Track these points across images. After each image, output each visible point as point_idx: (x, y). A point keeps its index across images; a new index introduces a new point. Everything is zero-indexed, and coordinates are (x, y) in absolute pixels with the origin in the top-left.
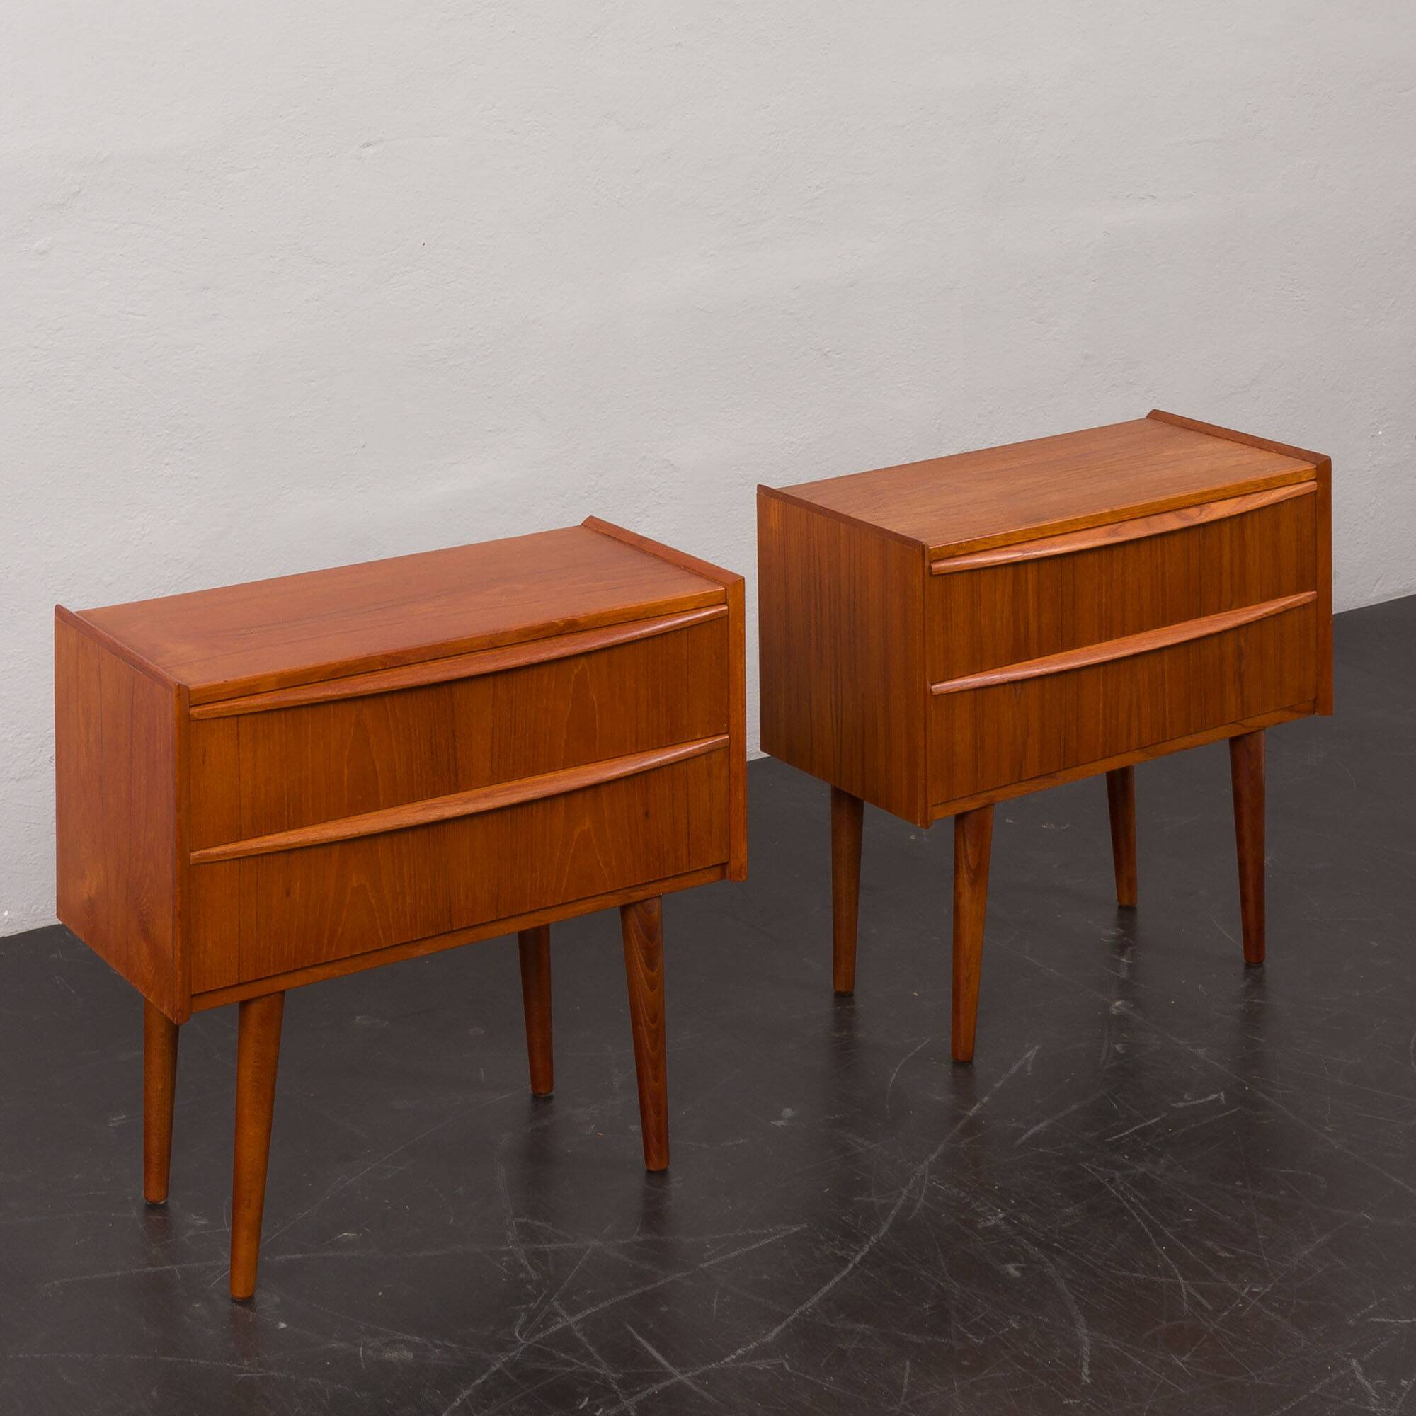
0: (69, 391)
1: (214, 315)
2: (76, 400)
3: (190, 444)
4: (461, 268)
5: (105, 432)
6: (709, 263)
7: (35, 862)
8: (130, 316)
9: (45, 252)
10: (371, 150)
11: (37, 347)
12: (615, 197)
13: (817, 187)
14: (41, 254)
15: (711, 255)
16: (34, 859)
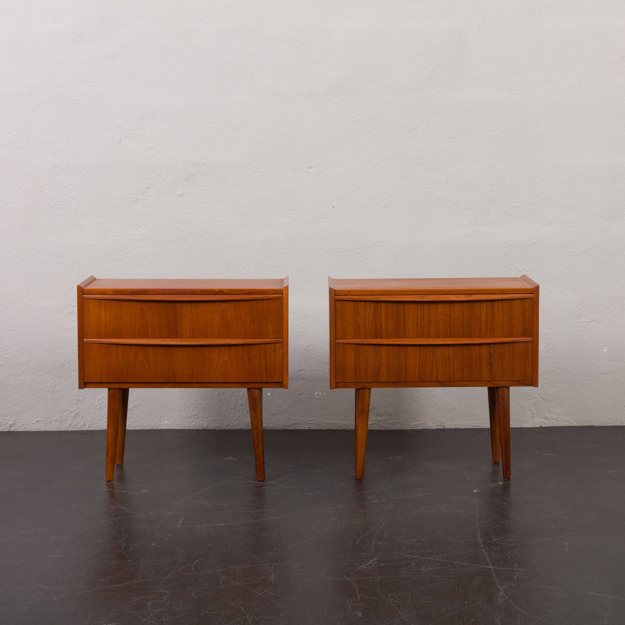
0: (191, 245)
1: (246, 225)
2: (193, 249)
3: (236, 270)
4: (349, 218)
5: (204, 262)
6: (464, 228)
7: (176, 407)
8: (213, 222)
9: (181, 195)
10: (312, 170)
11: (178, 229)
12: (420, 197)
13: (519, 202)
14: (180, 196)
15: (465, 225)
16: (176, 406)
